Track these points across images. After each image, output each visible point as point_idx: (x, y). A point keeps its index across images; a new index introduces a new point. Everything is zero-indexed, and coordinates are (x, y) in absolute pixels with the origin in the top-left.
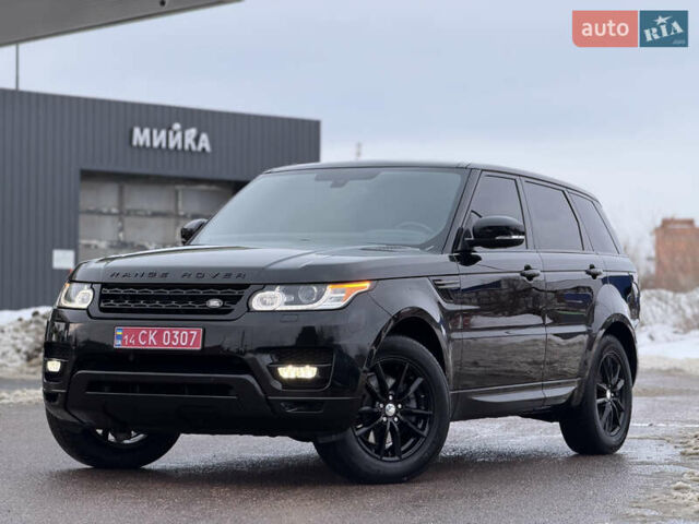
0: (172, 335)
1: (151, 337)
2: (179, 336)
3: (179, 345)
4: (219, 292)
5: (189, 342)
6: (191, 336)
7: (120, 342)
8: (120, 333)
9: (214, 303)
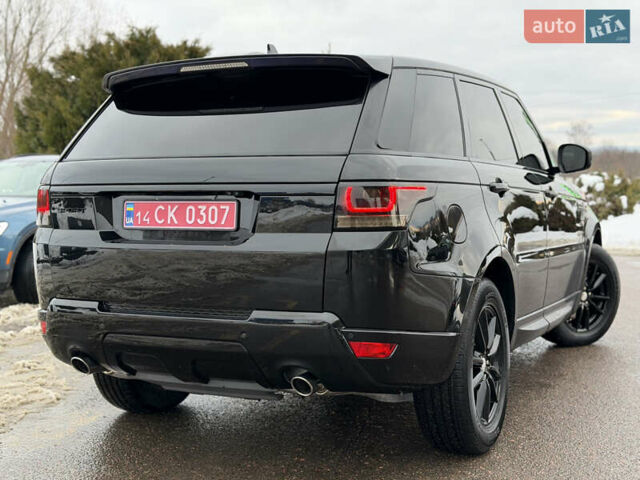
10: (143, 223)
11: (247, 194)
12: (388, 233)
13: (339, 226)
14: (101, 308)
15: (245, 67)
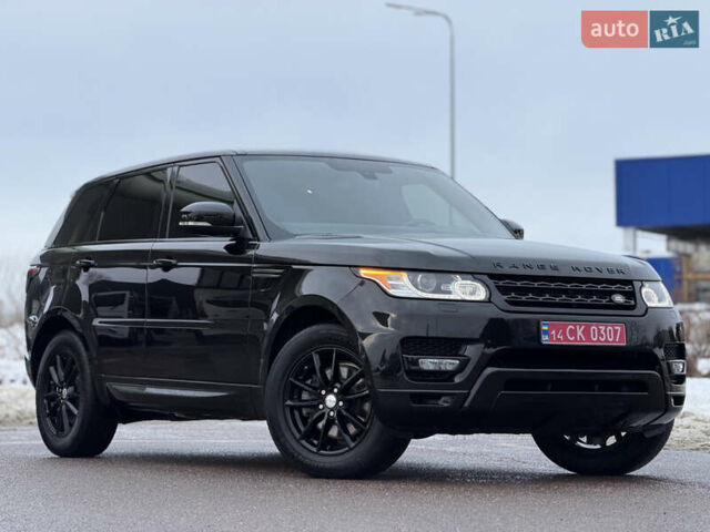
0: (599, 330)
1: (579, 333)
2: (605, 331)
3: (606, 341)
4: (613, 288)
5: (615, 338)
6: (616, 331)
7: (547, 338)
8: (545, 328)
9: (619, 299)
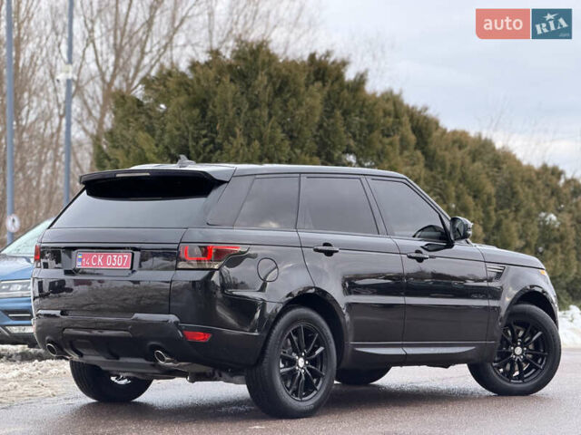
10: (86, 265)
11: (135, 249)
12: (207, 272)
13: (180, 267)
14: (62, 314)
15: (148, 177)
